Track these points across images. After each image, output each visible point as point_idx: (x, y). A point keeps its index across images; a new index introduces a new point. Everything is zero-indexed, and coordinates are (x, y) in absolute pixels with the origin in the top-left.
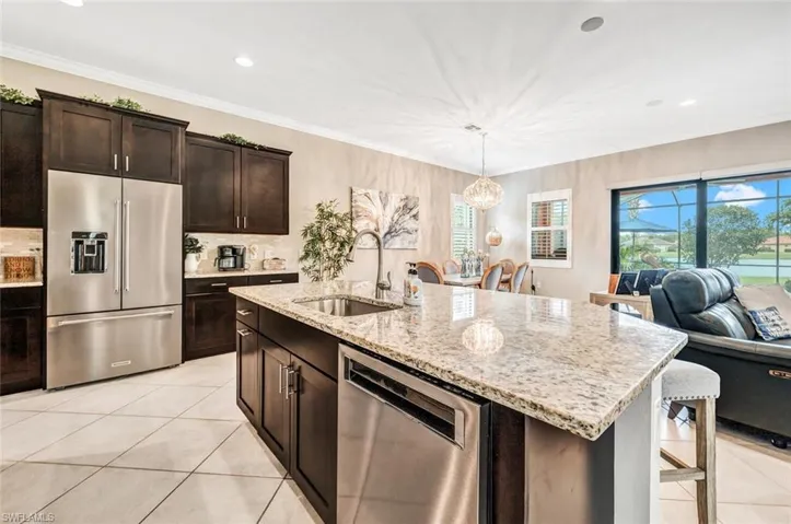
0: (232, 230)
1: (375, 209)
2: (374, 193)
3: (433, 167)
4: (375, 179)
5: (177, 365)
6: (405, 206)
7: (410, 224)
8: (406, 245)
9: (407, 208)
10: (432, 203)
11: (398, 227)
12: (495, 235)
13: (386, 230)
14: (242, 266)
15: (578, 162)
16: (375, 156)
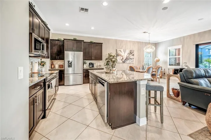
0: (91, 60)
1: (122, 54)
2: (122, 50)
3: (138, 42)
4: (122, 47)
5: (82, 84)
6: (130, 52)
7: (131, 57)
8: (130, 62)
9: (131, 53)
10: (138, 51)
11: (128, 58)
12: (157, 59)
13: (125, 58)
14: (93, 67)
15: (184, 37)
16: (122, 41)
